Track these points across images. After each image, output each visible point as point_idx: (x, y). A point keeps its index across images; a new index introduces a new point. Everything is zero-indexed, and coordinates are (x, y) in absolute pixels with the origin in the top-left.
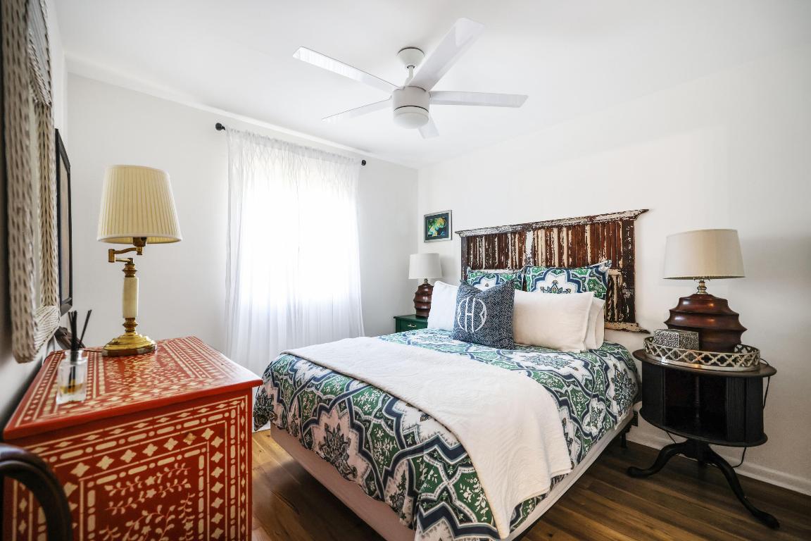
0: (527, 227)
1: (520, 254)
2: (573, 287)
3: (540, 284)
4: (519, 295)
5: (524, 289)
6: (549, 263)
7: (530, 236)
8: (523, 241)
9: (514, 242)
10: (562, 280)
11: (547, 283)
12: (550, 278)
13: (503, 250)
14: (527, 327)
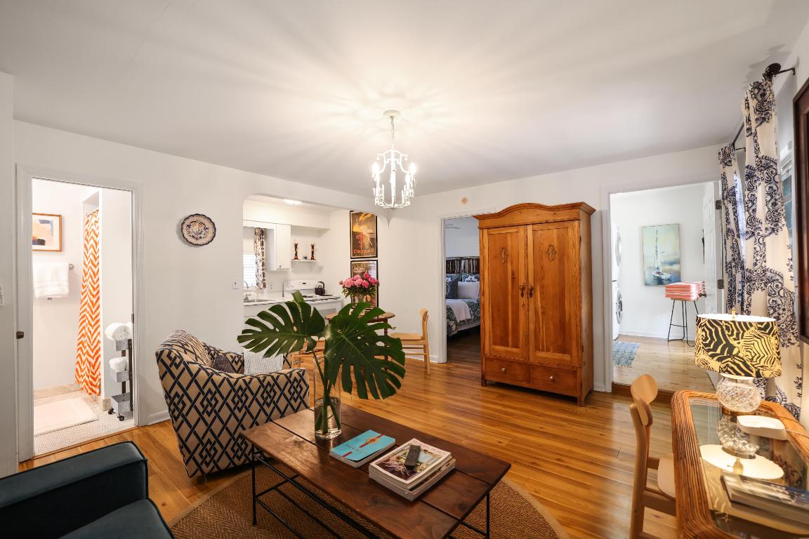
0: (462, 259)
1: (460, 268)
2: (476, 280)
3: (467, 279)
4: (460, 283)
5: (461, 281)
6: (469, 272)
7: (463, 262)
8: (460, 263)
9: (457, 263)
10: (473, 277)
11: (469, 279)
12: (470, 277)
13: (453, 266)
14: (461, 292)
